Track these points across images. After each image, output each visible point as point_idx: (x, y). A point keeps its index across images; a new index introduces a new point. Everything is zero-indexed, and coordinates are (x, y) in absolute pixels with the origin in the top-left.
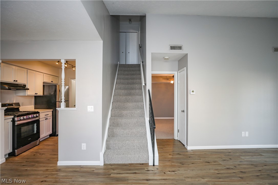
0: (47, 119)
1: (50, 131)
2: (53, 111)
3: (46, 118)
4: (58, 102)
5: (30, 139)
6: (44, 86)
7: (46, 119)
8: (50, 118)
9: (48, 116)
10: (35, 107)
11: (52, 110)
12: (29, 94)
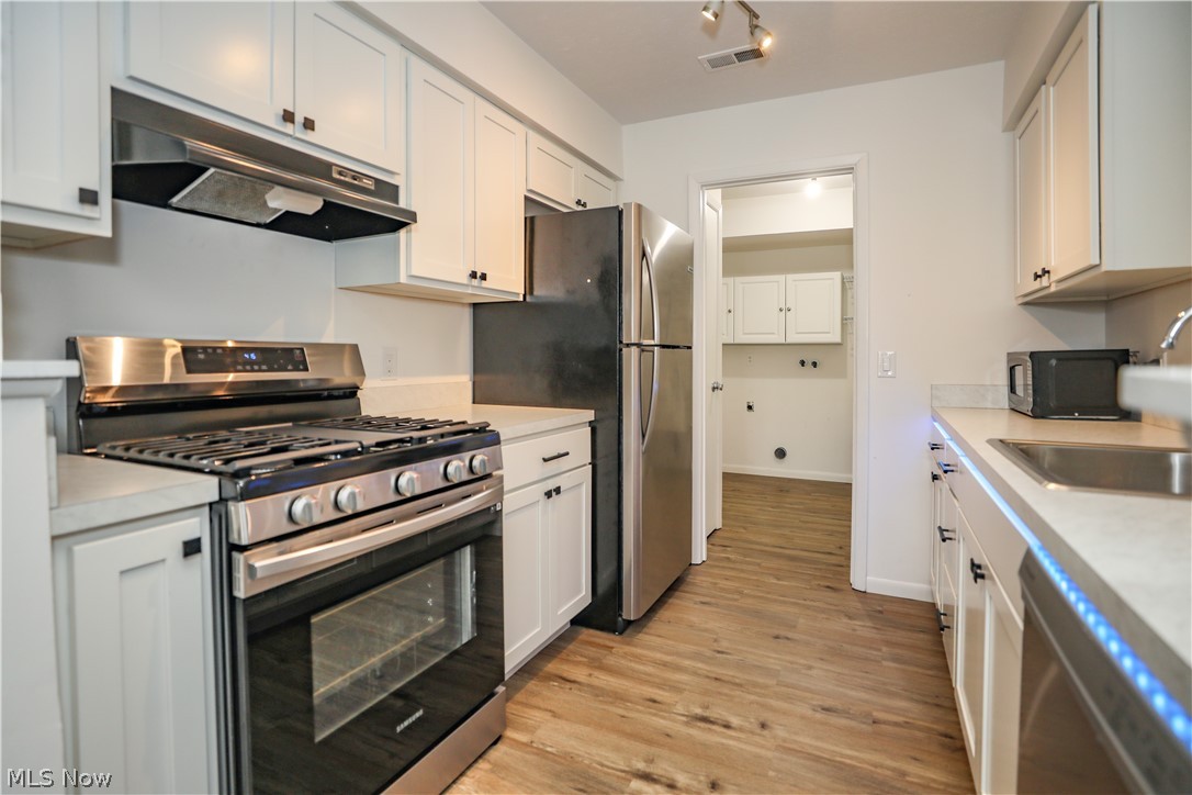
0: (558, 490)
1: (579, 591)
2: (598, 426)
3: (551, 485)
4: (634, 350)
5: (420, 713)
6: (530, 223)
7: (549, 494)
8: (580, 485)
9: (563, 463)
10: (474, 383)
11: (590, 415)
12: (414, 273)
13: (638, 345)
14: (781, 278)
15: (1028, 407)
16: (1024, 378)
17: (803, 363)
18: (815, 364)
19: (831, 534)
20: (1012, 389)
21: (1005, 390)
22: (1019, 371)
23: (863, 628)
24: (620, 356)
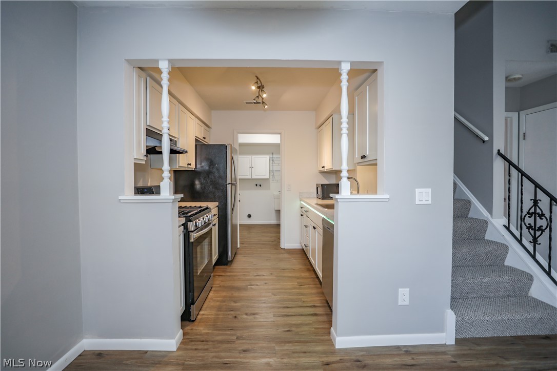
1: (217, 254)
3: (214, 223)
4: (229, 185)
6: (196, 147)
12: (181, 165)
13: (231, 184)
14: (250, 156)
15: (321, 197)
16: (320, 190)
17: (256, 185)
18: (260, 185)
19: (271, 237)
20: (317, 193)
21: (316, 193)
22: (319, 188)
23: (286, 255)
24: (226, 187)
